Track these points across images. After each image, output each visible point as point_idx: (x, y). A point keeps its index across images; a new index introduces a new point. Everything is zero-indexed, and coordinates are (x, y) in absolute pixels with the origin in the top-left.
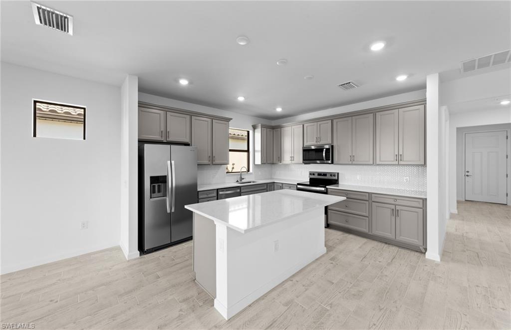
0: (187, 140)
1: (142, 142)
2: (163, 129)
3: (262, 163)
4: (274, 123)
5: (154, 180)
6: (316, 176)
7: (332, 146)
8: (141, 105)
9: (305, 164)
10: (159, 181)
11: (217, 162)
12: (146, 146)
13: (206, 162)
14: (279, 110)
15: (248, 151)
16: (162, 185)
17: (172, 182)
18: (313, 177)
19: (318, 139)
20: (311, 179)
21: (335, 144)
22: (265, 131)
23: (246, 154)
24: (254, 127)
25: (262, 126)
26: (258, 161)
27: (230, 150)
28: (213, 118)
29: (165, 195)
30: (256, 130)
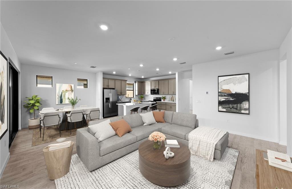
0: (114, 88)
1: (104, 89)
2: (107, 85)
3: (138, 94)
4: (142, 81)
5: (106, 99)
6: (155, 99)
7: (159, 89)
8: (103, 78)
9: (152, 94)
10: (108, 99)
11: (123, 94)
12: (105, 90)
13: (120, 94)
14: (143, 77)
15: (133, 90)
16: (108, 100)
17: (111, 100)
18: (154, 99)
19: (155, 87)
20: (154, 100)
21: (159, 88)
22: (139, 84)
23: (133, 91)
24: (135, 82)
25: (138, 82)
26: (137, 94)
27: (127, 90)
28: (121, 80)
29: (109, 103)
30: (136, 83)
